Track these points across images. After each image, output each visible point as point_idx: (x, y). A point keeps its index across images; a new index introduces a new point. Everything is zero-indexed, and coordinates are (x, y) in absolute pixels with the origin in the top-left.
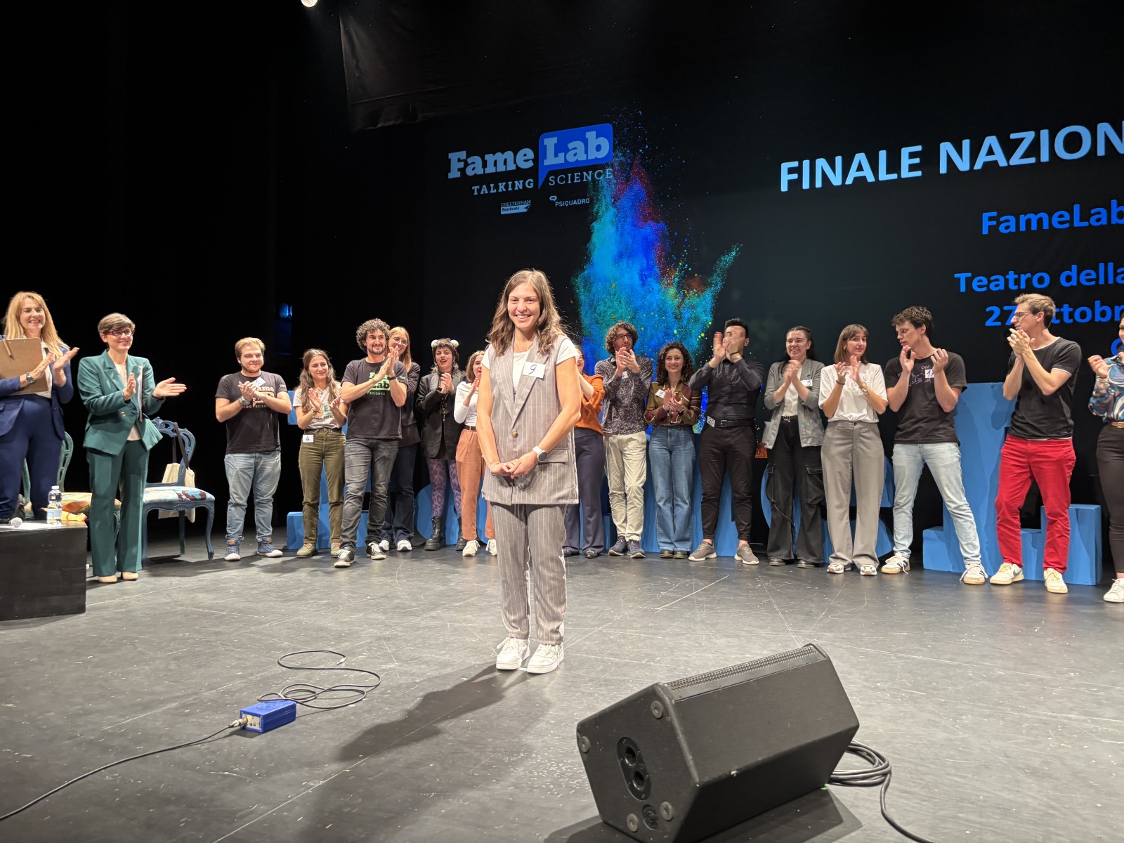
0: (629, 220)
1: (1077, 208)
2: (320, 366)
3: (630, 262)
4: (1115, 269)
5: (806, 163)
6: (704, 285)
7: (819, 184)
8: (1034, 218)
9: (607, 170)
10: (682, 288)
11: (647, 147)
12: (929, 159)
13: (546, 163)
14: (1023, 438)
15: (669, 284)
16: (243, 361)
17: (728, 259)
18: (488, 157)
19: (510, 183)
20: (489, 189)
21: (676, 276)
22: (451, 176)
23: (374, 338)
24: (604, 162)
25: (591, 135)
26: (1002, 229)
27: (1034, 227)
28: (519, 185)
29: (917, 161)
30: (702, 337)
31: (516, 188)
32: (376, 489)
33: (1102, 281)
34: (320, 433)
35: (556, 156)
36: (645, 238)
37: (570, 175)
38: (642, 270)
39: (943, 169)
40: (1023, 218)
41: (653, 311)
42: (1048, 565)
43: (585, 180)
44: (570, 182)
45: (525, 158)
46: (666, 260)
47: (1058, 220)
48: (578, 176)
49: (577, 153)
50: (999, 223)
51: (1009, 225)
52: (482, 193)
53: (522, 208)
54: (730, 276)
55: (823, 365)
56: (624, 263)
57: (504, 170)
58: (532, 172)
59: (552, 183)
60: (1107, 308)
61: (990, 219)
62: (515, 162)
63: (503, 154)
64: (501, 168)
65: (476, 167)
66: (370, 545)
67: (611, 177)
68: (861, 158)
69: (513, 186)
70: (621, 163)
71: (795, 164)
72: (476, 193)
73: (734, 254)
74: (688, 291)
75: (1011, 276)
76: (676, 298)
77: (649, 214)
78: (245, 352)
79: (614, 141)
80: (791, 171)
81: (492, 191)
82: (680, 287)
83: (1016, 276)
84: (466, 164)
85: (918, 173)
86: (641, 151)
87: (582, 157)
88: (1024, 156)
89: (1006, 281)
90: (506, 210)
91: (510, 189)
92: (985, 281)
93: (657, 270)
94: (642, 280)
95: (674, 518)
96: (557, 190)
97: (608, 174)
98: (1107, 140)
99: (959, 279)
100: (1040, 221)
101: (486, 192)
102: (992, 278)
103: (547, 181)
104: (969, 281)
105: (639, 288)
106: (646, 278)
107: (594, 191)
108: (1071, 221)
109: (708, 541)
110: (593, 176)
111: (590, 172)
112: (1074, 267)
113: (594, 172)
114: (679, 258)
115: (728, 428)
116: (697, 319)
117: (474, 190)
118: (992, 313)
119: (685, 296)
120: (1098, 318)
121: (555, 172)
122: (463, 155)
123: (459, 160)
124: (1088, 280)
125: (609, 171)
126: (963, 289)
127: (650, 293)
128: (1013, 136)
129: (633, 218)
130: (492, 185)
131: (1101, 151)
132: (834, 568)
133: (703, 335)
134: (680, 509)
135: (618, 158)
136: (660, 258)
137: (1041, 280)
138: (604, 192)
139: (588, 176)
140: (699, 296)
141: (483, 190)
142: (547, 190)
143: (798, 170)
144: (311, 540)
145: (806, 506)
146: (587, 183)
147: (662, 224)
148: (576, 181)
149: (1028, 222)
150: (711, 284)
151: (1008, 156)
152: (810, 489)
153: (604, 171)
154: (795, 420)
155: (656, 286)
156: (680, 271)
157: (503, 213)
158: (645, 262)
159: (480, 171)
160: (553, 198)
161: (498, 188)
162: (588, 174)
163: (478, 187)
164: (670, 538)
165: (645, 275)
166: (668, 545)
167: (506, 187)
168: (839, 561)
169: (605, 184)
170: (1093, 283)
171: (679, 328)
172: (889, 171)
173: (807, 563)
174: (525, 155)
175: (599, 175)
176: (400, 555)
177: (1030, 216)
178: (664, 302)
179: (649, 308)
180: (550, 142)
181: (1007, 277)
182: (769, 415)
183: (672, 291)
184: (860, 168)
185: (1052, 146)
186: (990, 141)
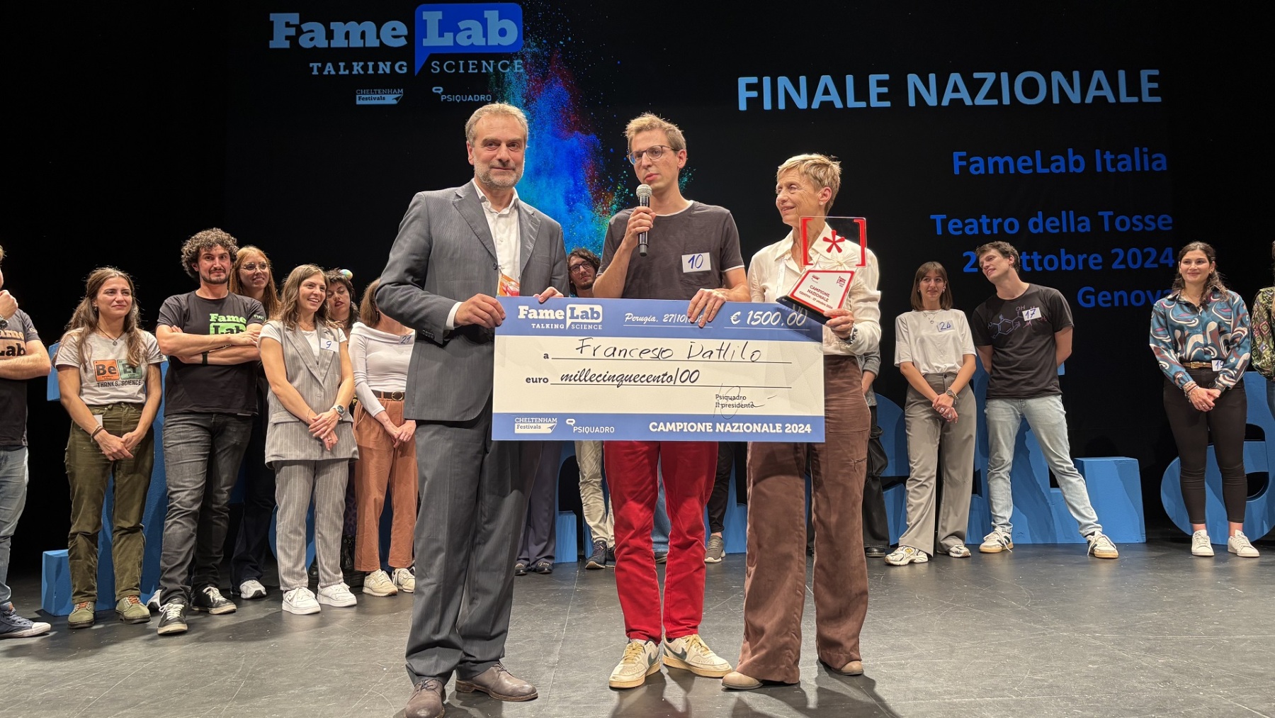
0: (548, 127)
1: (1038, 153)
2: (117, 294)
3: (551, 180)
4: (1076, 218)
5: (767, 81)
7: (782, 105)
8: (1001, 161)
11: (570, 39)
12: (897, 90)
13: (426, 43)
15: (604, 212)
18: (333, 25)
19: (371, 64)
20: (337, 68)
21: (613, 202)
22: (273, 44)
24: (512, 51)
25: (492, 15)
26: (972, 169)
27: (1001, 171)
28: (385, 68)
29: (885, 90)
31: (381, 72)
33: (1065, 230)
34: (115, 413)
35: (441, 35)
36: (571, 152)
37: (461, 62)
38: (568, 192)
39: (912, 102)
40: (991, 161)
43: (484, 71)
44: (462, 71)
45: (393, 33)
46: (599, 181)
47: (1022, 165)
48: (473, 64)
49: (471, 35)
50: (970, 164)
51: (978, 166)
52: (326, 73)
53: (390, 99)
56: (543, 183)
57: (362, 45)
58: (405, 53)
59: (435, 69)
60: (1071, 257)
61: (961, 159)
62: (378, 37)
63: (359, 24)
64: (356, 42)
65: (314, 35)
66: (205, 591)
67: (522, 70)
68: (826, 80)
69: (376, 68)
70: (534, 56)
71: (754, 80)
72: (315, 72)
75: (984, 220)
77: (576, 122)
79: (525, 28)
81: (342, 72)
83: (989, 220)
84: (300, 32)
85: (887, 104)
86: (561, 43)
87: (479, 41)
88: (986, 97)
89: (980, 225)
90: (365, 99)
91: (371, 71)
92: (960, 225)
93: (588, 193)
94: (568, 205)
96: (441, 79)
97: (516, 66)
98: (1061, 89)
99: (934, 221)
100: (1006, 164)
101: (333, 72)
102: (967, 221)
103: (427, 66)
104: (945, 223)
105: (565, 215)
106: (574, 203)
107: (498, 86)
108: (1034, 167)
109: (719, 534)
110: (495, 67)
111: (492, 62)
112: (1040, 214)
113: (497, 62)
114: (617, 180)
117: (312, 68)
118: (969, 258)
120: (1064, 267)
121: (440, 55)
122: (294, 18)
123: (288, 25)
124: (1053, 228)
125: (518, 64)
126: (939, 232)
127: (580, 222)
128: (977, 75)
129: (553, 125)
130: (342, 64)
131: (1056, 99)
135: (531, 48)
136: (592, 178)
137: (1011, 226)
138: (512, 88)
139: (488, 67)
141: (327, 69)
142: (427, 78)
143: (758, 87)
144: (89, 596)
146: (487, 74)
147: (593, 136)
148: (470, 71)
149: (996, 164)
151: (973, 95)
153: (512, 62)
155: (588, 214)
156: (619, 197)
157: (358, 102)
158: (572, 182)
159: (322, 43)
160: (437, 90)
161: (351, 69)
162: (489, 64)
163: (320, 65)
165: (573, 199)
167: (365, 68)
169: (513, 79)
170: (1057, 231)
174: (394, 29)
175: (505, 67)
177: (997, 158)
178: (598, 234)
180: (432, 18)
181: (980, 220)
185: (1012, 89)
186: (955, 78)
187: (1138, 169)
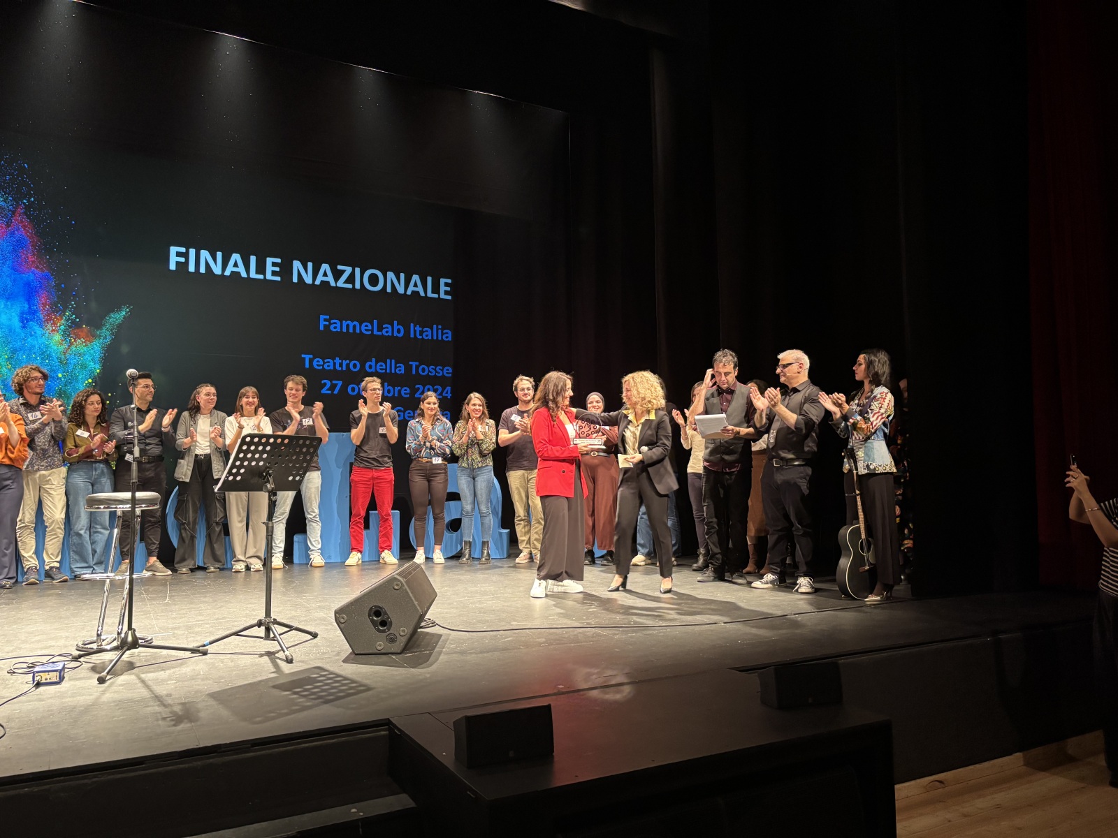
0: (8, 262)
1: (375, 321)
3: (9, 303)
4: (396, 365)
5: (192, 252)
6: (92, 336)
7: (202, 270)
8: (351, 324)
10: (69, 336)
11: (32, 199)
12: (285, 270)
14: (370, 469)
15: (53, 330)
17: (118, 317)
21: (62, 324)
26: (332, 328)
27: (351, 330)
29: (277, 269)
33: (388, 371)
36: (28, 284)
38: (22, 313)
39: (295, 279)
40: (344, 323)
41: (34, 353)
46: (52, 308)
47: (365, 328)
50: (330, 324)
51: (336, 326)
54: (120, 333)
61: (325, 320)
71: (183, 250)
73: (124, 313)
74: (75, 339)
76: (61, 344)
77: (33, 261)
80: (179, 254)
82: (66, 335)
83: (341, 361)
85: (278, 279)
86: (25, 201)
88: (345, 282)
89: (334, 364)
92: (321, 363)
93: (40, 315)
94: (22, 322)
95: (93, 543)
98: (392, 283)
99: (304, 359)
100: (354, 327)
102: (326, 361)
104: (311, 361)
105: (18, 330)
106: (27, 322)
108: (372, 330)
114: (65, 308)
115: (149, 463)
116: (84, 366)
118: (325, 384)
119: (71, 344)
124: (381, 369)
126: (308, 365)
127: (31, 336)
128: (339, 267)
129: (13, 261)
131: (389, 290)
132: (240, 568)
134: (100, 535)
136: (45, 305)
137: (355, 366)
140: (86, 345)
143: (186, 255)
147: (47, 274)
149: (348, 326)
150: (100, 336)
151: (336, 279)
154: (208, 457)
155: (39, 331)
156: (67, 320)
158: (27, 306)
164: (87, 562)
165: (26, 319)
168: (241, 562)
170: (384, 371)
171: (64, 372)
172: (257, 272)
173: (215, 568)
177: (349, 322)
178: (47, 346)
179: (30, 350)
181: (335, 361)
183: (57, 337)
185: (362, 279)
186: (325, 267)
187: (435, 338)
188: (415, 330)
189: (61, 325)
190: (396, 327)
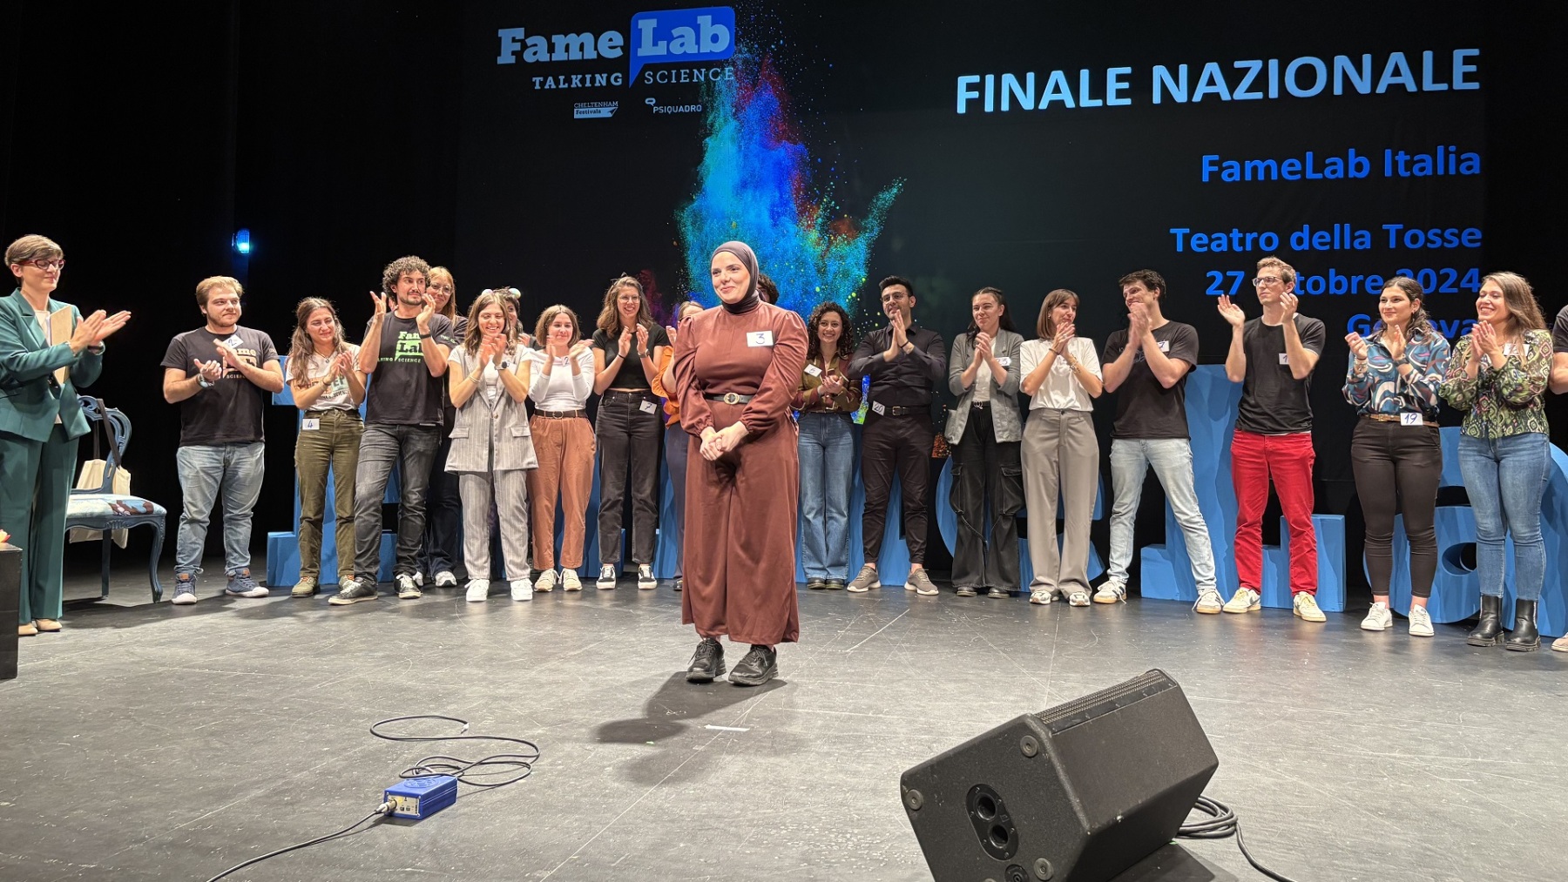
0: (756, 137)
1: (1309, 155)
2: (323, 322)
3: (757, 194)
4: (1352, 232)
5: (990, 79)
6: (857, 229)
7: (1005, 106)
8: (1261, 165)
9: (727, 69)
10: (827, 232)
11: (781, 42)
12: (1139, 84)
13: (642, 52)
14: (1259, 434)
15: (809, 226)
16: (212, 310)
17: (888, 196)
18: (555, 38)
19: (588, 77)
20: (557, 82)
21: (819, 216)
22: (501, 61)
23: (411, 281)
24: (723, 58)
25: (705, 20)
26: (1224, 176)
27: (1261, 177)
28: (601, 80)
29: (1125, 85)
30: (852, 297)
31: (597, 84)
32: (408, 498)
33: (1337, 246)
34: (329, 417)
35: (655, 44)
36: (778, 163)
37: (674, 72)
38: (773, 205)
39: (1157, 98)
40: (1248, 165)
41: (788, 260)
42: (1298, 589)
43: (695, 80)
44: (674, 81)
45: (610, 44)
46: (806, 194)
47: (1289, 169)
48: (685, 73)
49: (684, 43)
50: (1222, 169)
51: (1233, 172)
52: (547, 87)
53: (605, 112)
54: (890, 220)
55: (1021, 338)
56: (749, 195)
57: (581, 58)
58: (621, 64)
59: (649, 80)
60: (1342, 278)
61: (1212, 163)
62: (596, 49)
63: (578, 36)
64: (575, 55)
65: (538, 50)
66: (398, 577)
67: (732, 78)
68: (1057, 76)
69: (593, 80)
70: (746, 61)
71: (976, 79)
72: (537, 87)
73: (895, 190)
74: (834, 236)
75: (1236, 234)
76: (818, 244)
77: (784, 131)
78: (214, 295)
79: (737, 32)
80: (970, 87)
81: (561, 86)
82: (824, 230)
83: (1241, 235)
84: (524, 46)
85: (1127, 102)
86: (773, 46)
87: (691, 49)
88: (1249, 90)
89: (1230, 241)
90: (582, 113)
91: (588, 84)
92: (1205, 240)
93: (793, 206)
94: (773, 218)
95: (827, 534)
96: (654, 90)
97: (727, 74)
98: (1345, 76)
99: (1175, 235)
100: (1268, 169)
101: (553, 87)
102: (1214, 236)
103: (641, 77)
104: (1187, 238)
105: (769, 230)
106: (779, 216)
107: (709, 96)
108: (1303, 172)
109: (872, 565)
110: (706, 76)
111: (703, 70)
112: (1306, 227)
113: (708, 70)
114: (823, 191)
115: (901, 417)
116: (846, 274)
117: (535, 83)
118: (1213, 279)
119: (830, 242)
120: (1333, 290)
121: (653, 65)
122: (519, 33)
123: (514, 40)
124: (1322, 244)
125: (729, 71)
126: (1180, 248)
127: (784, 237)
128: (1238, 64)
129: (761, 135)
130: (562, 78)
131: (1338, 90)
132: (1040, 598)
133: (854, 294)
134: (835, 523)
135: (742, 54)
136: (798, 190)
137: (1269, 242)
138: (722, 98)
139: (699, 76)
140: (849, 243)
141: (548, 83)
142: (641, 89)
143: (980, 87)
144: (311, 572)
145: (1000, 517)
146: (698, 84)
147: (800, 146)
148: (682, 81)
149: (1255, 169)
150: (866, 228)
151: (1232, 88)
152: (1006, 496)
153: (723, 69)
154: (987, 405)
155: (792, 228)
156: (825, 210)
157: (576, 116)
158: (777, 194)
159: (544, 57)
160: (651, 101)
161: (570, 83)
162: (701, 73)
163: (542, 79)
164: (821, 562)
165: (778, 213)
166: (818, 572)
167: (583, 81)
168: (1044, 587)
169: (723, 88)
170: (1328, 247)
171: (822, 284)
172: (1092, 96)
173: (1001, 592)
174: (611, 40)
175: (716, 75)
176: (441, 591)
177: (1257, 162)
178: (802, 249)
179: (782, 256)
180: (647, 26)
181: (1231, 235)
182: (954, 402)
183: (814, 235)
184: (1057, 90)
185: (1283, 79)
186: (1212, 68)
187: (1441, 172)
188: (1395, 162)
189: (817, 218)
190: (1353, 160)
